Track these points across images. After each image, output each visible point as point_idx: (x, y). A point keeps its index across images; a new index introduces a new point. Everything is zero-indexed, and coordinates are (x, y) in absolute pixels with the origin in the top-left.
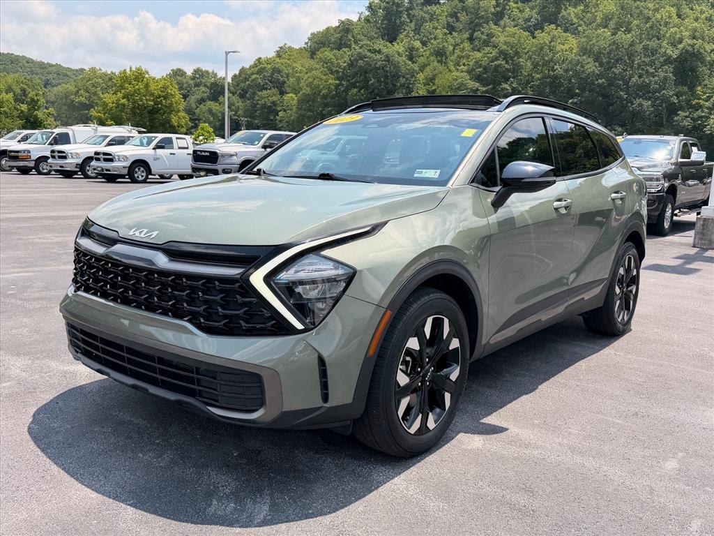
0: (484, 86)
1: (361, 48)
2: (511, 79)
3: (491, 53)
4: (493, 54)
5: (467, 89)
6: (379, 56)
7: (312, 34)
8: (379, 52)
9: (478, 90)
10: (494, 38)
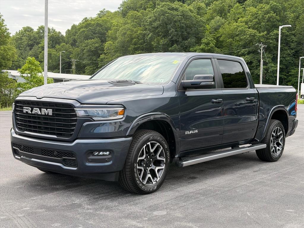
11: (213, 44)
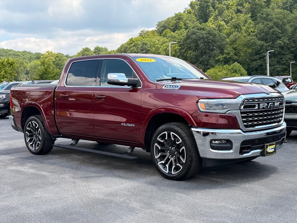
0: (267, 43)
1: (193, 28)
2: (283, 37)
3: (269, 24)
4: (270, 25)
5: (257, 45)
6: (204, 32)
7: (158, 23)
8: (203, 29)
9: (263, 45)
10: (270, 16)
11: (233, 53)
